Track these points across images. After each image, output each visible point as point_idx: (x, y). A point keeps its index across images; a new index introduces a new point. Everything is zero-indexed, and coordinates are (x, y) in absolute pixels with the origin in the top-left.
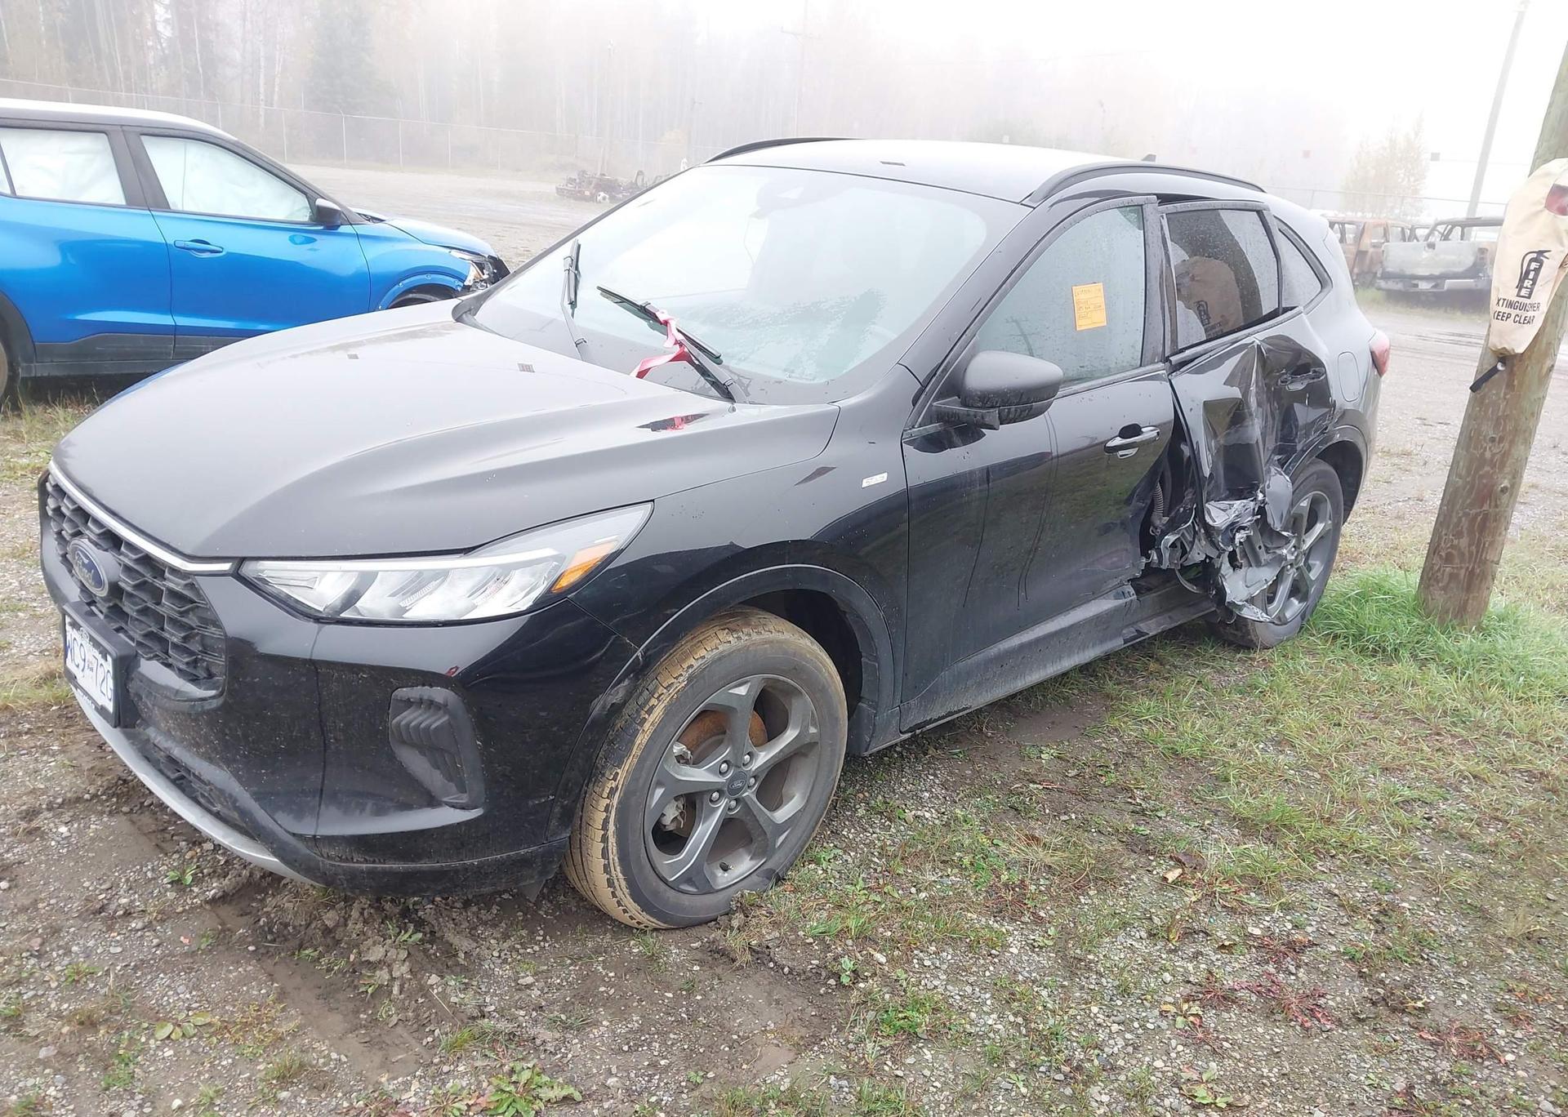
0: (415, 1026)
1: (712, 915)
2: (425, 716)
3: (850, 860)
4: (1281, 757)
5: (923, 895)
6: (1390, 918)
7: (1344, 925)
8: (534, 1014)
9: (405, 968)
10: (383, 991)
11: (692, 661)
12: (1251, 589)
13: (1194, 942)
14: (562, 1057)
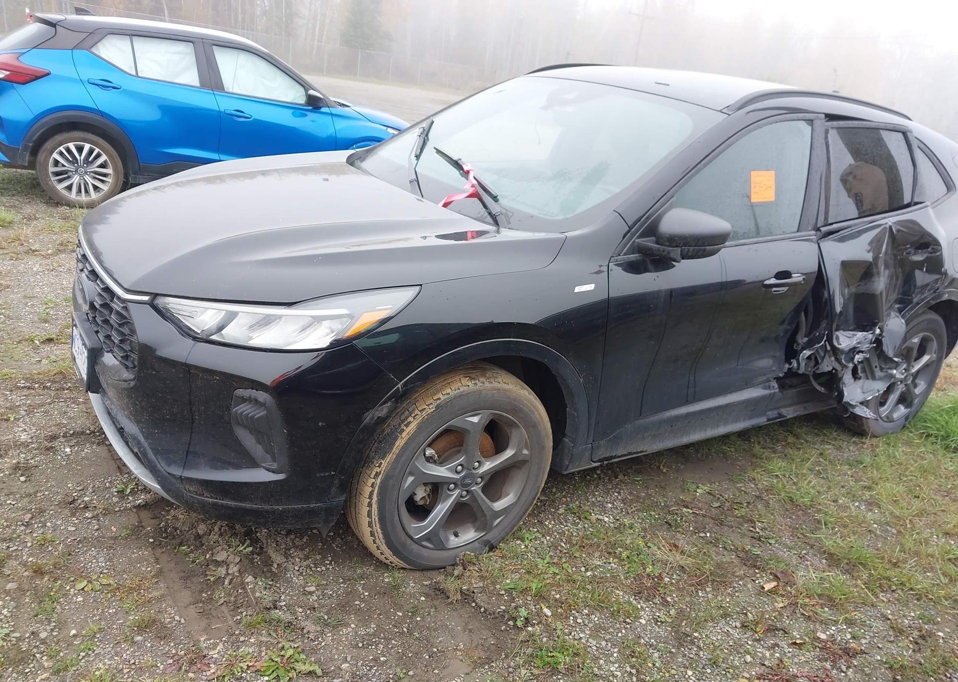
0: (233, 607)
1: (444, 564)
2: (253, 409)
3: (545, 542)
4: (870, 513)
5: (589, 574)
6: (926, 642)
7: (891, 642)
8: (309, 612)
9: (236, 569)
10: (219, 580)
11: (440, 396)
12: (866, 395)
13: (775, 636)
14: (318, 644)
